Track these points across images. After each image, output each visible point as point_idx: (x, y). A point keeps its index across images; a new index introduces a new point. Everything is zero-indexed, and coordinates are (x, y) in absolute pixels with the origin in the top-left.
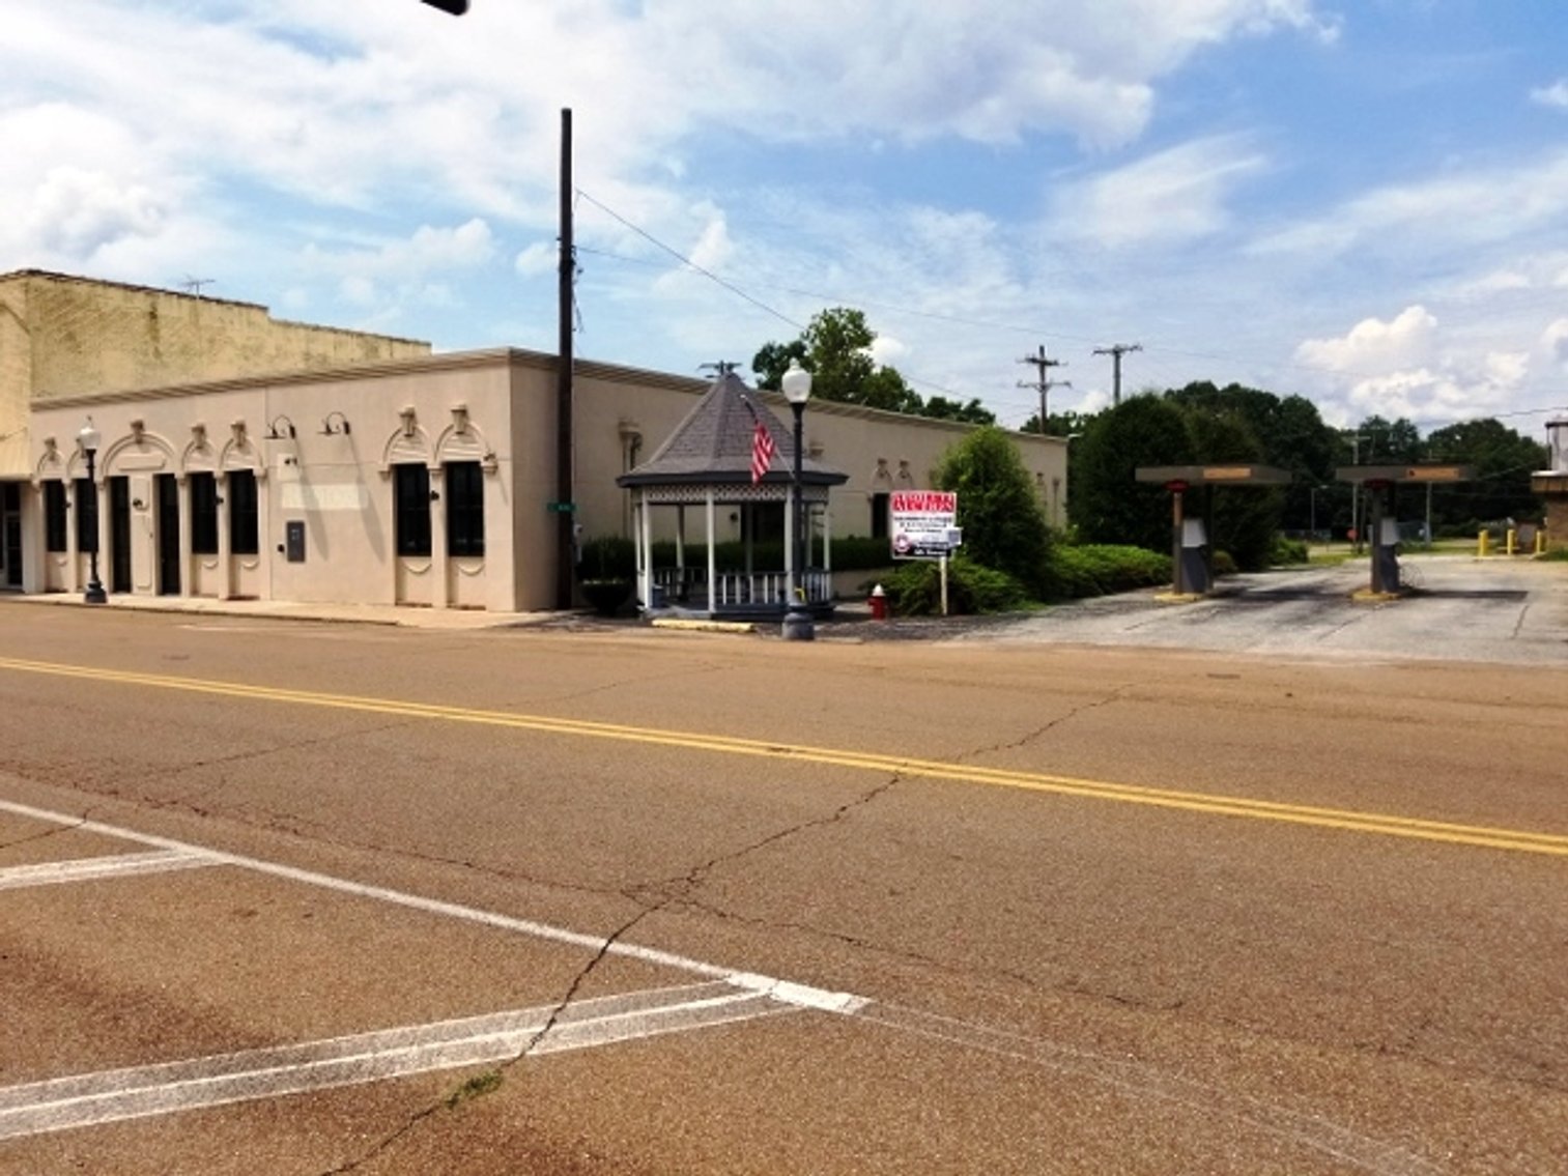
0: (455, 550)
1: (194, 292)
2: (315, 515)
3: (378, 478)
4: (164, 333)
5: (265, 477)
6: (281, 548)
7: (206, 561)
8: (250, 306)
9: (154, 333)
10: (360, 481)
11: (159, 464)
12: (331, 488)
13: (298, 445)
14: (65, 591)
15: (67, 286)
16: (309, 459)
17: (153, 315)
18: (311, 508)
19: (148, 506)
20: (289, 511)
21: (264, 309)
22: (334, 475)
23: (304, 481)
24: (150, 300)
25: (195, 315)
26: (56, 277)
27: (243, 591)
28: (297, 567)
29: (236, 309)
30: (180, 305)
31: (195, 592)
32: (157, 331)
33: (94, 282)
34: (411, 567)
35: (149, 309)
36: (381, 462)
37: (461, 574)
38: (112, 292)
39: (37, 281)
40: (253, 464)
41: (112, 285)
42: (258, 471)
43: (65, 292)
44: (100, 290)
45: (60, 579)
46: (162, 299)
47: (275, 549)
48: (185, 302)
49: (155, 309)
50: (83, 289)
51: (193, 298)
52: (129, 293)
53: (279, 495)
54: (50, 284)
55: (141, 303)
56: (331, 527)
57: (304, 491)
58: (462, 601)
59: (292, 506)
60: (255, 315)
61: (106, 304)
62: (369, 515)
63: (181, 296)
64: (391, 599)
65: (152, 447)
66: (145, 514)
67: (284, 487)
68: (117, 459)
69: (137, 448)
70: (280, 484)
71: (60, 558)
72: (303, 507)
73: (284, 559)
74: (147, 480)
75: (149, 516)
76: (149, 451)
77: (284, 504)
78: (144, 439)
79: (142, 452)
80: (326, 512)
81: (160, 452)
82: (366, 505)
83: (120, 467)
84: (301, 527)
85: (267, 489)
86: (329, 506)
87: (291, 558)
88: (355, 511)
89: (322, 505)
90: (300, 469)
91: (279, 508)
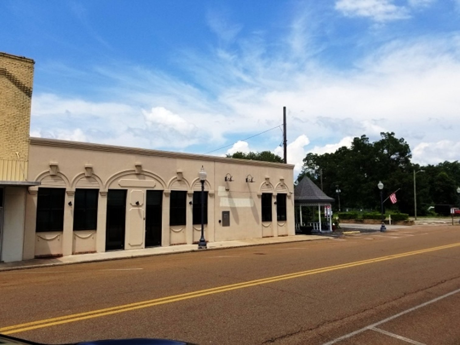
2: (234, 209)
3: (257, 197)
5: (213, 195)
6: (220, 221)
7: (175, 229)
10: (251, 197)
12: (240, 200)
13: (227, 184)
16: (232, 189)
18: (232, 206)
19: (143, 204)
20: (222, 207)
22: (241, 195)
23: (230, 196)
28: (226, 228)
31: (170, 244)
34: (264, 225)
36: (259, 192)
40: (208, 189)
42: (210, 192)
45: (47, 249)
47: (218, 221)
53: (219, 201)
56: (240, 213)
57: (229, 200)
58: (279, 234)
59: (224, 205)
62: (254, 209)
64: (262, 237)
65: (147, 177)
66: (140, 208)
67: (221, 198)
68: (119, 181)
69: (135, 176)
70: (219, 197)
71: (49, 236)
72: (229, 206)
73: (220, 225)
74: (143, 192)
75: (143, 209)
76: (144, 179)
77: (221, 205)
78: (142, 173)
79: (139, 179)
80: (238, 208)
81: (153, 180)
82: (253, 206)
83: (122, 185)
84: (228, 213)
85: (213, 199)
86: (239, 206)
87: (224, 225)
88: (249, 207)
89: (236, 205)
90: (228, 192)
91: (219, 206)
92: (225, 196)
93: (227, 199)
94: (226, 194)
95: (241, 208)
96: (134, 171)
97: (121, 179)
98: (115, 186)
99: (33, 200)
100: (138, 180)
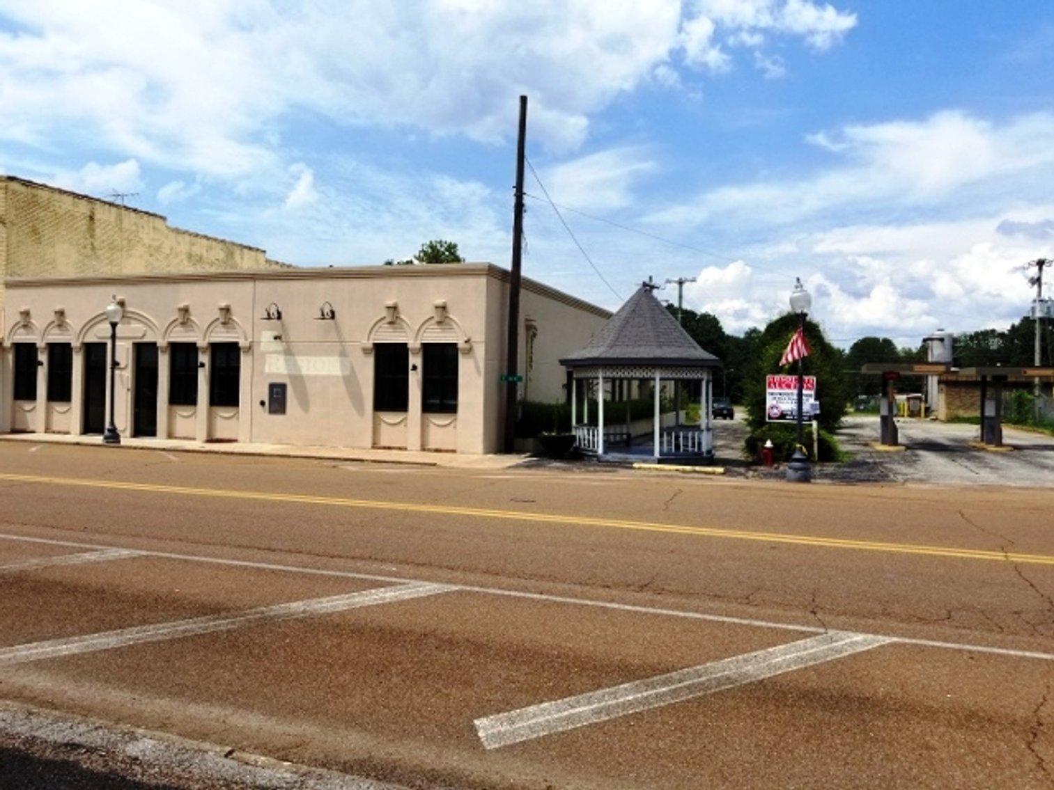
0: (427, 408)
1: (118, 202)
2: (299, 379)
3: (360, 353)
4: (98, 231)
5: (250, 348)
6: (262, 403)
7: (182, 412)
8: (154, 215)
9: (91, 231)
10: (343, 354)
11: (141, 335)
12: (312, 359)
13: (283, 325)
14: (33, 432)
15: (35, 191)
16: (293, 335)
17: (92, 218)
18: (294, 372)
19: (126, 367)
20: (270, 375)
21: (163, 218)
22: (316, 348)
23: (288, 352)
24: (90, 206)
25: (120, 219)
26: (28, 184)
27: (219, 434)
28: (278, 418)
29: (145, 217)
30: (110, 211)
31: (170, 436)
32: (93, 230)
33: (53, 190)
34: (385, 419)
35: (88, 213)
36: (365, 342)
37: (431, 425)
38: (65, 197)
39: (14, 186)
40: (237, 337)
41: (65, 192)
42: (243, 343)
43: (34, 196)
44: (57, 196)
45: (26, 422)
46: (98, 206)
47: (258, 403)
48: (114, 210)
49: (93, 213)
50: (44, 194)
51: (117, 206)
52: (76, 200)
53: (264, 363)
54: (23, 189)
55: (84, 207)
56: (312, 389)
57: (286, 361)
58: (432, 446)
59: (274, 370)
60: (158, 222)
61: (60, 207)
62: (350, 380)
63: (111, 204)
64: (370, 445)
65: (133, 321)
66: (123, 372)
67: (267, 356)
68: (95, 329)
70: (263, 355)
71: (27, 406)
72: (285, 372)
73: (265, 411)
74: (126, 346)
75: (129, 374)
76: (129, 323)
77: (267, 369)
79: (126, 324)
80: (308, 376)
81: (140, 325)
82: (347, 373)
83: (98, 336)
84: (283, 387)
85: (251, 357)
86: (312, 372)
87: (272, 411)
88: (337, 377)
89: (304, 372)
90: (284, 344)
91: (262, 372)
92: (275, 353)
93: (282, 358)
94: (278, 346)
95: (316, 377)
97: (99, 326)
98: (91, 338)
99: (8, 360)
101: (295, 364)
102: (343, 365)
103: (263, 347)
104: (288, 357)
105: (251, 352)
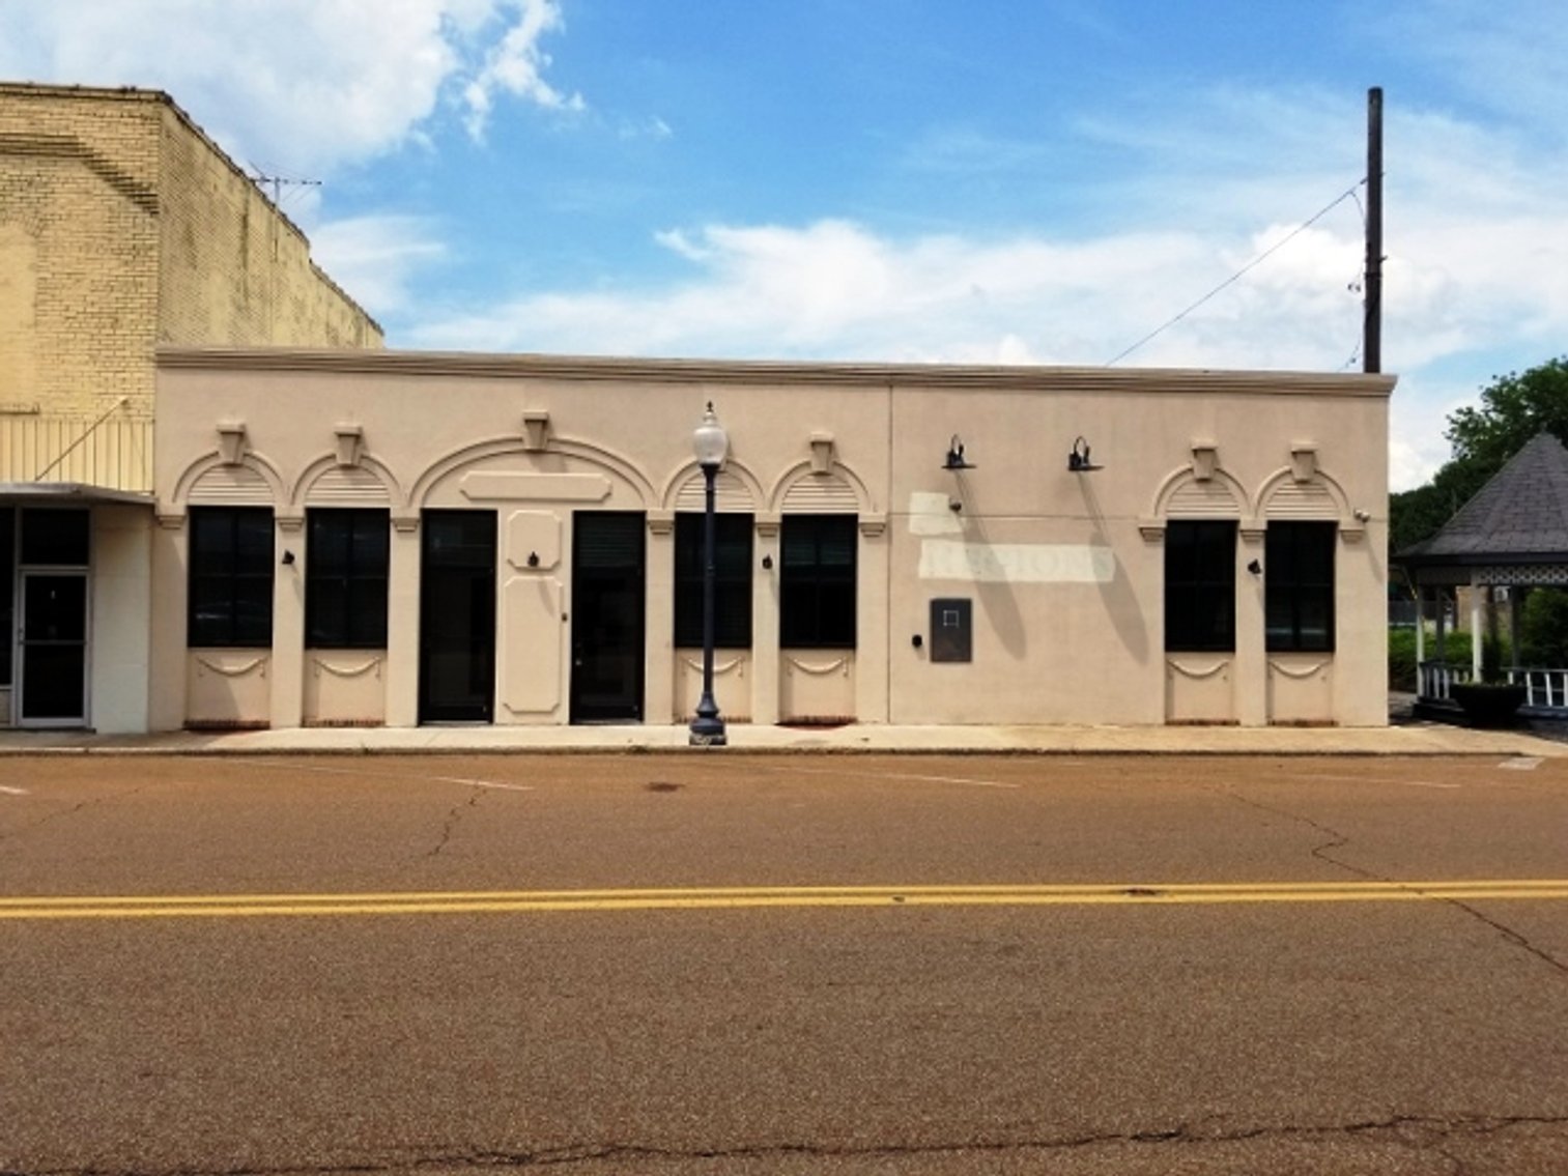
0: (1274, 645)
2: (999, 592)
3: (1138, 540)
4: (251, 256)
5: (881, 530)
6: (917, 641)
7: (695, 660)
8: (300, 234)
9: (245, 253)
10: (1098, 540)
11: (599, 496)
12: (1029, 550)
13: (966, 482)
14: (265, 726)
16: (987, 503)
17: (245, 222)
18: (986, 577)
19: (557, 564)
20: (929, 582)
22: (1042, 528)
23: (974, 536)
24: (244, 195)
26: (182, 118)
28: (953, 671)
30: (264, 215)
32: (246, 250)
34: (1182, 667)
35: (243, 211)
36: (1146, 515)
37: (1286, 677)
38: (219, 167)
39: (167, 118)
40: (855, 505)
42: (866, 516)
43: (190, 152)
44: (212, 160)
45: (228, 702)
46: (251, 195)
47: (905, 641)
49: (247, 212)
50: (200, 149)
52: (232, 177)
53: (916, 556)
55: (238, 197)
56: (1030, 609)
57: (969, 553)
58: (1289, 715)
59: (941, 572)
62: (1116, 593)
64: (1161, 719)
65: (572, 463)
66: (548, 578)
67: (924, 544)
68: (463, 478)
69: (526, 461)
70: (917, 540)
71: (233, 661)
72: (968, 576)
73: (922, 658)
74: (558, 519)
75: (561, 583)
76: (564, 469)
77: (923, 571)
78: (552, 447)
79: (543, 470)
80: (1020, 585)
81: (598, 474)
82: (1109, 577)
83: (473, 494)
84: (964, 607)
85: (884, 547)
86: (1029, 576)
87: (938, 657)
88: (1085, 585)
89: (1011, 575)
90: (964, 519)
91: (912, 577)
92: (945, 536)
93: (959, 548)
94: (955, 525)
95: (1037, 587)
96: (520, 440)
97: (471, 472)
98: (448, 498)
100: (536, 474)
101: (990, 561)
102: (1098, 563)
103: (914, 525)
104: (974, 547)
105: (884, 536)
